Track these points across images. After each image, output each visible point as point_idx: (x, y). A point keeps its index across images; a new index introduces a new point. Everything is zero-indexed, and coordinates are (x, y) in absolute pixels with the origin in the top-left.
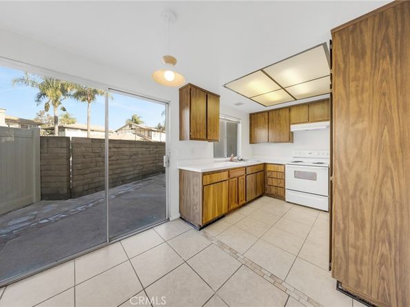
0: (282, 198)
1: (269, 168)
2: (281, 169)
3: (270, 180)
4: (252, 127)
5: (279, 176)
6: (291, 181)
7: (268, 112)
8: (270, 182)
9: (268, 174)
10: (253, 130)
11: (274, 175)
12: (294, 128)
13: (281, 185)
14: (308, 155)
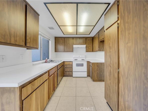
0: (71, 76)
1: (66, 63)
2: (71, 63)
3: (66, 69)
4: (56, 44)
5: (70, 66)
6: (75, 68)
7: (64, 38)
8: (66, 70)
9: (65, 66)
10: (56, 45)
11: (68, 66)
12: (74, 46)
13: (71, 70)
14: (79, 57)
